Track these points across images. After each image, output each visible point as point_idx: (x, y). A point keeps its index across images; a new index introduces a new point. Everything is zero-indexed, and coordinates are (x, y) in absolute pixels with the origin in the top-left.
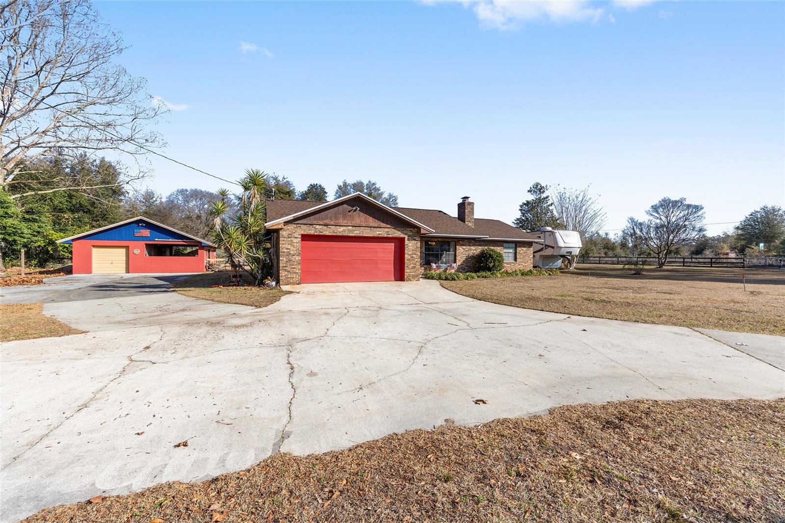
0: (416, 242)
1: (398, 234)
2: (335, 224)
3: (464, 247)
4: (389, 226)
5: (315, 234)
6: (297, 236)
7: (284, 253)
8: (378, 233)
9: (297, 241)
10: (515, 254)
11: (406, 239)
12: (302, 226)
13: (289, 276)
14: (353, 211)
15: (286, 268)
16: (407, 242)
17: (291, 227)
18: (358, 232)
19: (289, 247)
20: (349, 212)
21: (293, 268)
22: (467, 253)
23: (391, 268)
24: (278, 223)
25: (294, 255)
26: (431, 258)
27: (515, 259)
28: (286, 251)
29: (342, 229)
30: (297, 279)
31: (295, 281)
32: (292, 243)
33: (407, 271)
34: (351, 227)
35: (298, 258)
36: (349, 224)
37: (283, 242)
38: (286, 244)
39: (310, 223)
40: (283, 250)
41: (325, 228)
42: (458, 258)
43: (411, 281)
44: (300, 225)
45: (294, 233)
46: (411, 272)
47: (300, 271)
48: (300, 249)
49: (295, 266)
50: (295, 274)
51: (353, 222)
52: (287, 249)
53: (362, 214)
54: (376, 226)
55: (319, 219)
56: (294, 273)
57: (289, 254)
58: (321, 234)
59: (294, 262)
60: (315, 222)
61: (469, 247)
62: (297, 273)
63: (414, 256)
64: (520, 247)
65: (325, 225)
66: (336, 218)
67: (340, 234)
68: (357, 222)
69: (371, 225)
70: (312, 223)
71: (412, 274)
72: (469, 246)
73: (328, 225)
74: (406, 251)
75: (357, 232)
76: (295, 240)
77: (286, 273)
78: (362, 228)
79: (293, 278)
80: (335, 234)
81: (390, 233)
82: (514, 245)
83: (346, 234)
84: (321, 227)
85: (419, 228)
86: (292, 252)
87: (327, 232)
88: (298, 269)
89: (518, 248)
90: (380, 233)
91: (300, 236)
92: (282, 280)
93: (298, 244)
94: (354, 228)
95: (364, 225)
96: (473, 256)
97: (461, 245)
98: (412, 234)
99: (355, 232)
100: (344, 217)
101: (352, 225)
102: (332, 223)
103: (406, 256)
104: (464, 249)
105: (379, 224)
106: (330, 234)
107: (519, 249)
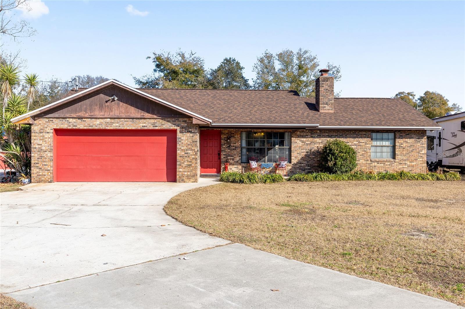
0: (191, 135)
1: (167, 125)
2: (90, 117)
3: (304, 139)
4: (155, 117)
5: (69, 128)
6: (49, 131)
7: (35, 149)
8: (141, 125)
9: (50, 136)
10: (394, 147)
11: (178, 132)
12: (54, 120)
13: (41, 174)
14: (110, 101)
15: (37, 165)
16: (179, 135)
17: (42, 121)
18: (118, 125)
19: (41, 142)
20: (107, 102)
21: (45, 165)
22: (309, 147)
23: (163, 166)
24: (24, 117)
25: (46, 152)
26: (253, 154)
27: (394, 156)
28: (37, 146)
29: (98, 122)
30: (49, 177)
31: (47, 179)
32: (43, 139)
33: (180, 170)
34: (109, 120)
35: (50, 154)
36: (105, 116)
37: (34, 137)
38: (37, 140)
39: (62, 117)
40: (34, 146)
41: (79, 121)
42: (294, 154)
43: (184, 182)
44: (51, 119)
45: (46, 128)
46: (184, 172)
47: (52, 168)
48: (52, 145)
49: (47, 163)
50: (46, 172)
51: (111, 114)
52: (39, 145)
53: (121, 104)
54: (139, 116)
55: (72, 112)
56: (46, 170)
57: (40, 150)
58: (75, 128)
59: (46, 158)
60: (68, 115)
61: (312, 139)
62: (49, 170)
63: (189, 152)
64: (401, 137)
65: (79, 118)
66: (91, 110)
67: (96, 128)
68: (116, 112)
69: (133, 115)
70: (65, 117)
71: (186, 173)
72: (312, 137)
73: (82, 118)
74: (178, 146)
75: (116, 125)
76: (47, 135)
77: (38, 170)
78: (122, 120)
79: (45, 175)
80: (90, 128)
81: (156, 125)
82: (391, 135)
83: (103, 127)
84: (74, 120)
85: (190, 117)
86: (43, 148)
87: (81, 125)
88: (50, 166)
89: (397, 140)
90: (144, 125)
91: (52, 131)
92: (33, 177)
93: (50, 140)
94: (113, 121)
95: (124, 117)
96: (318, 152)
97: (299, 137)
98: (186, 125)
99: (114, 124)
100: (101, 107)
101: (109, 116)
102: (87, 115)
103: (178, 152)
104: (303, 142)
105: (142, 114)
106: (85, 128)
107: (399, 141)
